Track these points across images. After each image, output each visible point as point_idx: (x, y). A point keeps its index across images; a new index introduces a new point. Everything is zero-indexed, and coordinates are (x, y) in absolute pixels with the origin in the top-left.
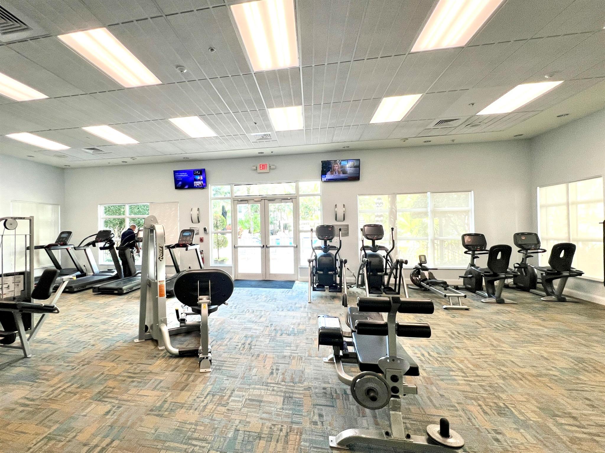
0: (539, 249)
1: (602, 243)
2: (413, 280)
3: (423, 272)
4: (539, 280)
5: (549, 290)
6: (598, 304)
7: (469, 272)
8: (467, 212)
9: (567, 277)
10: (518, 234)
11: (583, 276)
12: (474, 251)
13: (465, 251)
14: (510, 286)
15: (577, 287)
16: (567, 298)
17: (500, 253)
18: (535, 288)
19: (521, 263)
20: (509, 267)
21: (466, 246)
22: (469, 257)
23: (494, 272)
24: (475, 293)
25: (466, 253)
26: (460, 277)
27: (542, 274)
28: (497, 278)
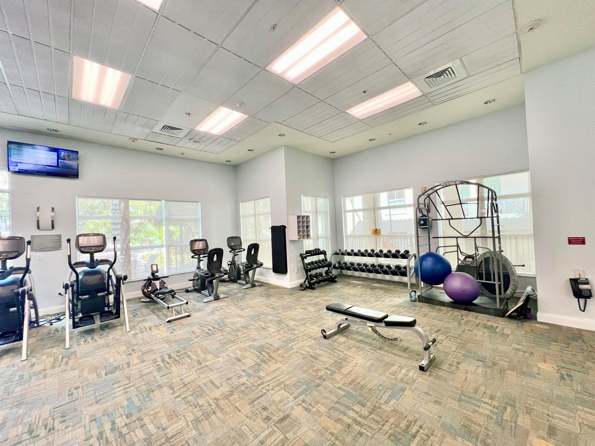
0: (241, 249)
1: (271, 242)
2: (144, 293)
3: (155, 282)
4: (242, 273)
5: (247, 280)
6: (270, 284)
7: (196, 275)
8: (196, 220)
9: (255, 268)
10: (229, 238)
11: (263, 266)
12: (199, 255)
13: (191, 256)
14: (226, 280)
15: (261, 274)
16: (256, 284)
17: (216, 256)
18: (240, 279)
19: (232, 260)
20: (223, 265)
21: (193, 251)
22: (196, 260)
23: (212, 274)
24: (200, 293)
25: (193, 257)
26: (189, 280)
27: (243, 268)
28: (214, 278)
